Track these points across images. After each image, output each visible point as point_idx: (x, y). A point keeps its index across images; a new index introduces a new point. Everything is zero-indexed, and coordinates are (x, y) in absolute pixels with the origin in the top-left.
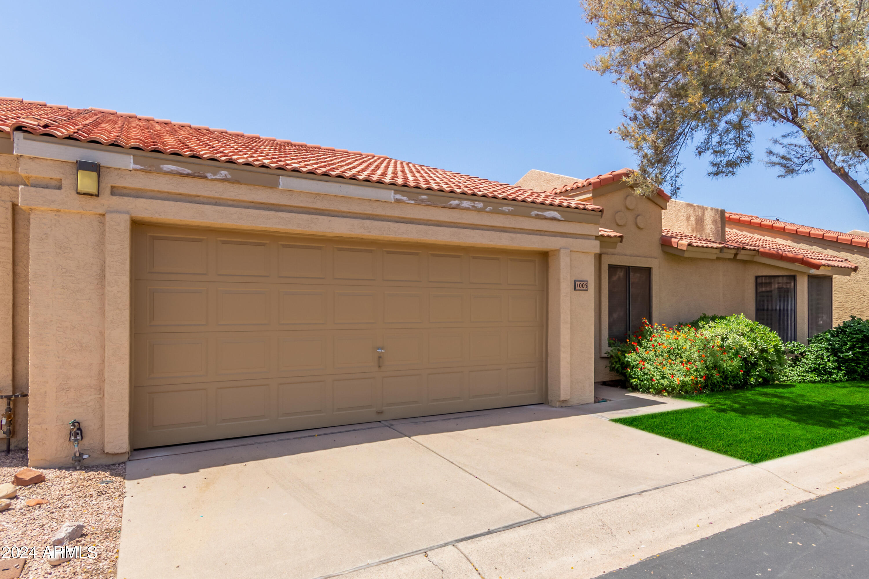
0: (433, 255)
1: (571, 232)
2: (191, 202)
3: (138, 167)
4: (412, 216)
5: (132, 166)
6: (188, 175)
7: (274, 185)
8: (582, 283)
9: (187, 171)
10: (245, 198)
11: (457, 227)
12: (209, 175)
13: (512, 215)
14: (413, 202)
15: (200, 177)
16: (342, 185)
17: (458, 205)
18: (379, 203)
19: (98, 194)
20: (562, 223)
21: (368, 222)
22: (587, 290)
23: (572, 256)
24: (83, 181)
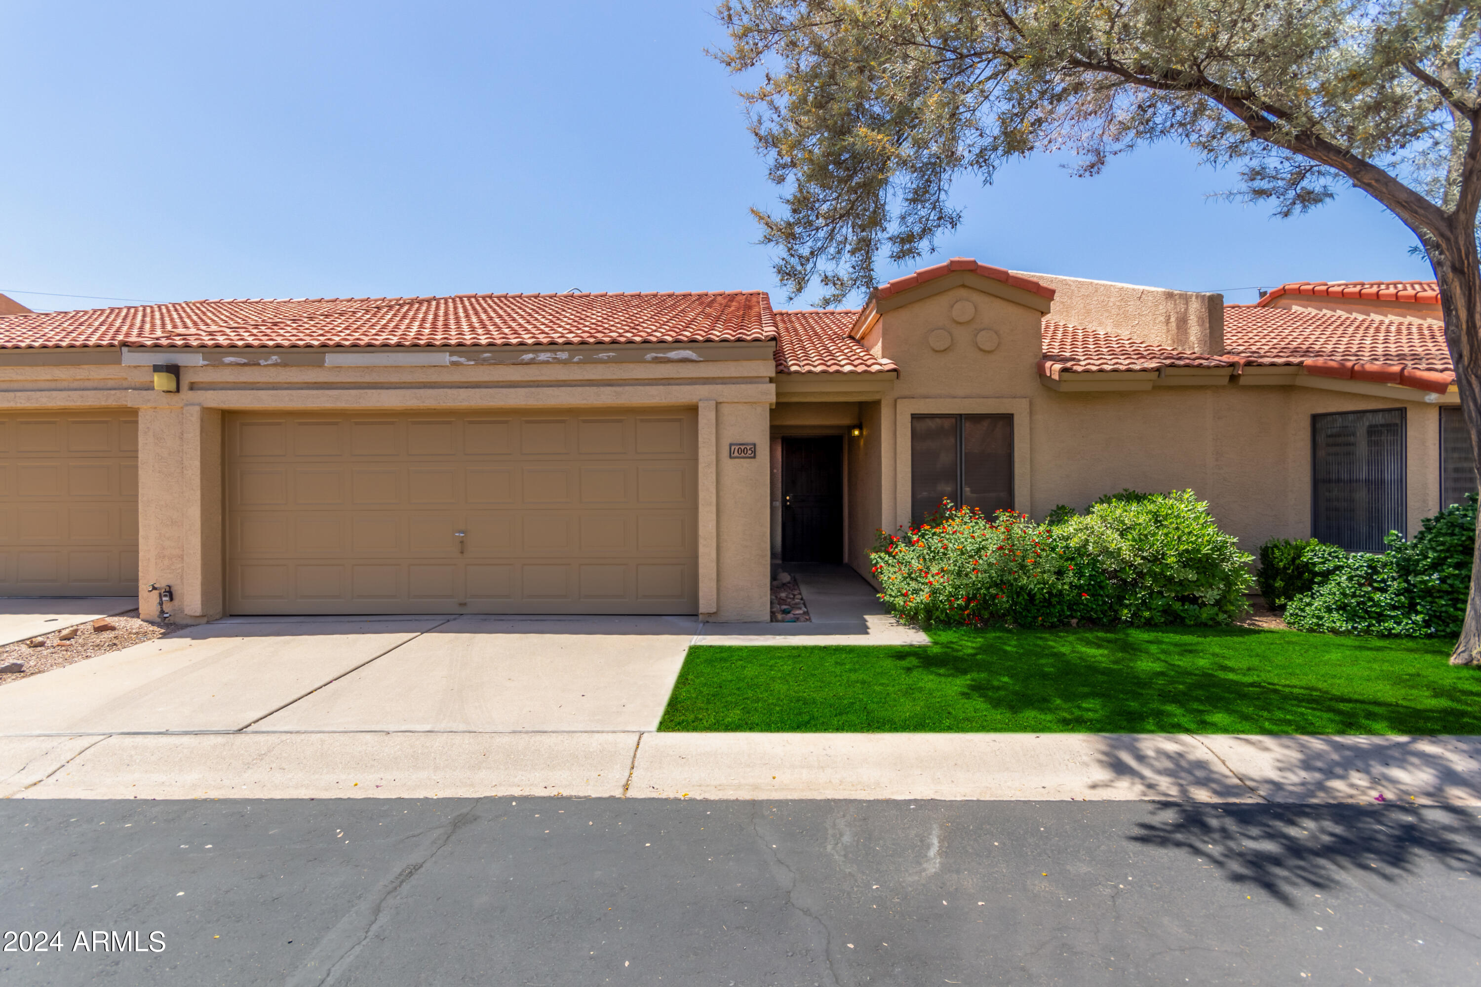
0: (527, 422)
1: (721, 375)
2: (253, 389)
3: (206, 363)
4: (475, 379)
5: (201, 362)
6: (244, 365)
7: (320, 364)
8: (743, 448)
9: (244, 361)
10: (295, 380)
11: (538, 386)
12: (262, 362)
13: (616, 363)
14: (472, 363)
15: (254, 365)
16: (389, 354)
17: (534, 359)
18: (433, 369)
19: (178, 390)
20: (701, 364)
21: (422, 391)
22: (754, 457)
23: (725, 409)
24: (161, 381)
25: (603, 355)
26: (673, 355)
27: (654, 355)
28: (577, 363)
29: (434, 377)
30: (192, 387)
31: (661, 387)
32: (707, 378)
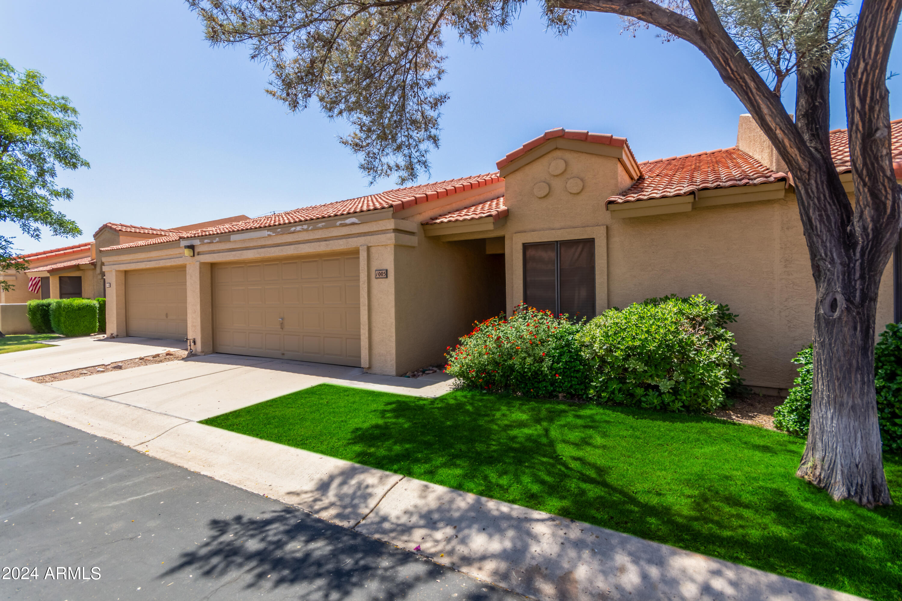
1: (369, 230)
3: (202, 243)
4: (276, 242)
5: (199, 243)
6: (210, 243)
8: (381, 272)
12: (214, 241)
13: (324, 228)
14: (274, 234)
17: (294, 230)
18: (262, 239)
19: (194, 256)
20: (361, 225)
21: (259, 250)
22: (387, 277)
23: (373, 250)
24: (187, 252)
25: (320, 225)
26: (348, 221)
27: (340, 222)
28: (311, 230)
29: (263, 243)
30: (199, 254)
31: (344, 240)
32: (365, 233)
